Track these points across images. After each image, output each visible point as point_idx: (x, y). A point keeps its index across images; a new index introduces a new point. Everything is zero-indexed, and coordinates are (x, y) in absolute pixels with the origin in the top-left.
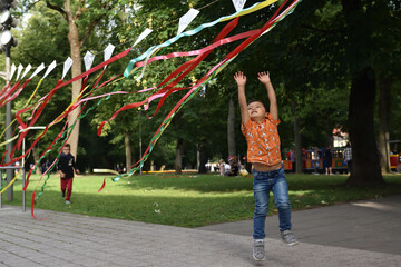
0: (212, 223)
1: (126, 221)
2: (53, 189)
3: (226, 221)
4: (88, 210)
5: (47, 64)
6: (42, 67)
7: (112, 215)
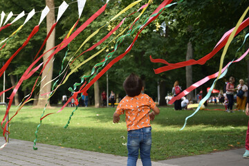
0: (173, 157)
1: (98, 153)
2: (32, 120)
3: (186, 155)
4: (63, 142)
5: (27, 12)
6: (23, 14)
7: (85, 147)
